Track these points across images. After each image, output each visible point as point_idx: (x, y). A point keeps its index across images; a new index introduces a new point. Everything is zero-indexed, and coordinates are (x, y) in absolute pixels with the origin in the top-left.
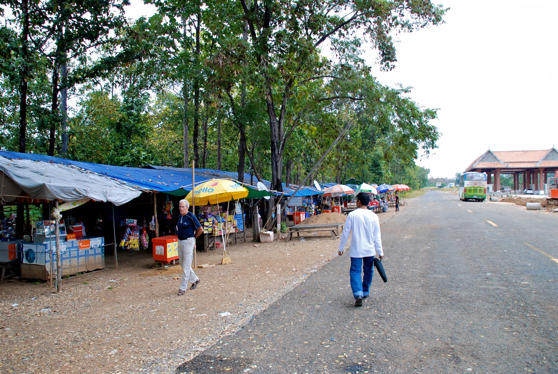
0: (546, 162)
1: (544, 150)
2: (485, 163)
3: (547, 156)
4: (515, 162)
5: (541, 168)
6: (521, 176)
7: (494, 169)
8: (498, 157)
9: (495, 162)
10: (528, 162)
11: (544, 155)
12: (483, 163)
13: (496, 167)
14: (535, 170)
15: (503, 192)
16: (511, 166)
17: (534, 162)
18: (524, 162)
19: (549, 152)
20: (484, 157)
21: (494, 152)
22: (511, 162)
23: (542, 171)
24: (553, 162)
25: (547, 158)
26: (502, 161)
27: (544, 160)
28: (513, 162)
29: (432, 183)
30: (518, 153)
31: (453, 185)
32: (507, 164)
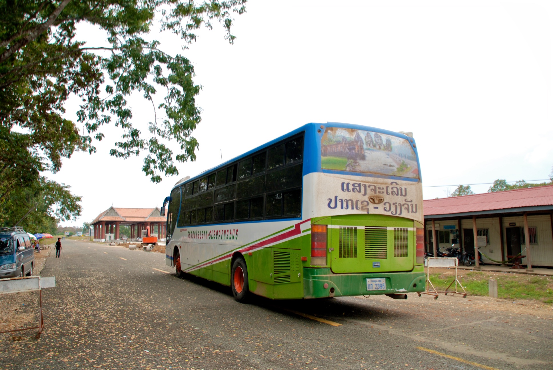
0: (152, 217)
1: (151, 209)
2: (108, 217)
3: (153, 213)
4: (131, 217)
5: (149, 222)
6: (136, 227)
7: (116, 222)
8: (119, 212)
9: (117, 217)
10: (140, 217)
11: (150, 212)
12: (107, 217)
13: (117, 220)
14: (145, 223)
15: (122, 239)
16: (128, 220)
17: (144, 217)
18: (137, 217)
19: (154, 210)
20: (108, 212)
21: (116, 208)
22: (128, 217)
23: (149, 224)
24: (156, 217)
25: (152, 214)
26: (121, 216)
27: (150, 216)
28: (129, 217)
29: (60, 232)
30: (133, 210)
31: (81, 234)
32: (124, 218)
